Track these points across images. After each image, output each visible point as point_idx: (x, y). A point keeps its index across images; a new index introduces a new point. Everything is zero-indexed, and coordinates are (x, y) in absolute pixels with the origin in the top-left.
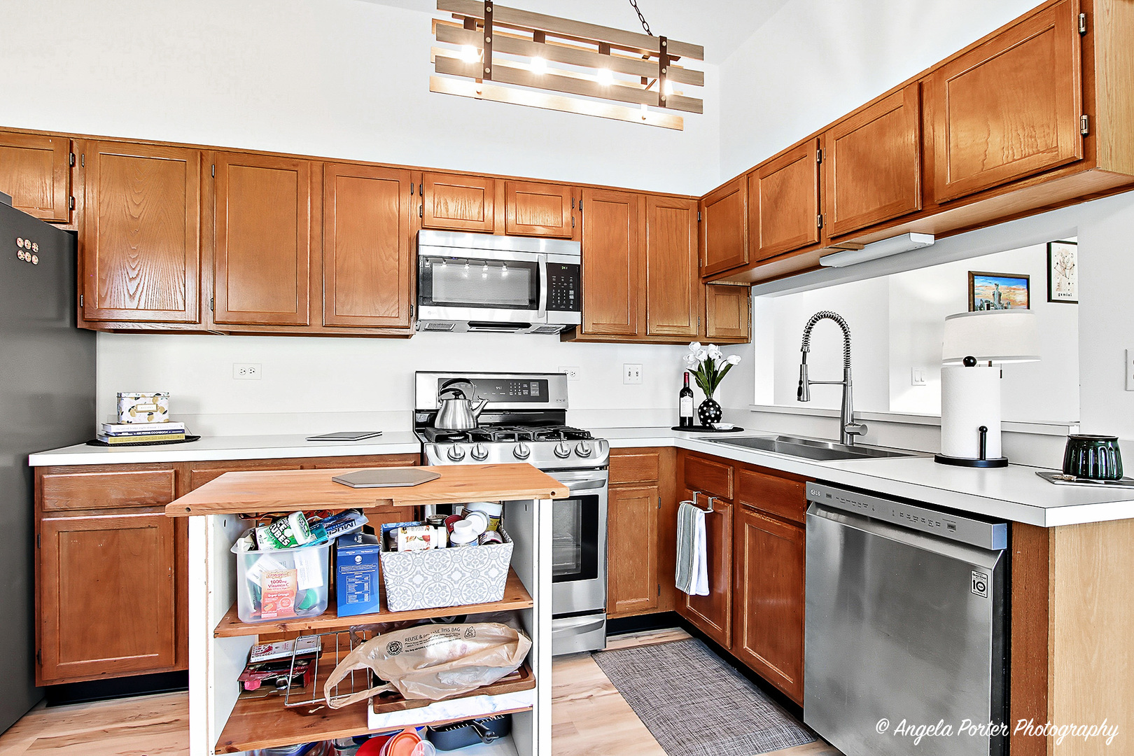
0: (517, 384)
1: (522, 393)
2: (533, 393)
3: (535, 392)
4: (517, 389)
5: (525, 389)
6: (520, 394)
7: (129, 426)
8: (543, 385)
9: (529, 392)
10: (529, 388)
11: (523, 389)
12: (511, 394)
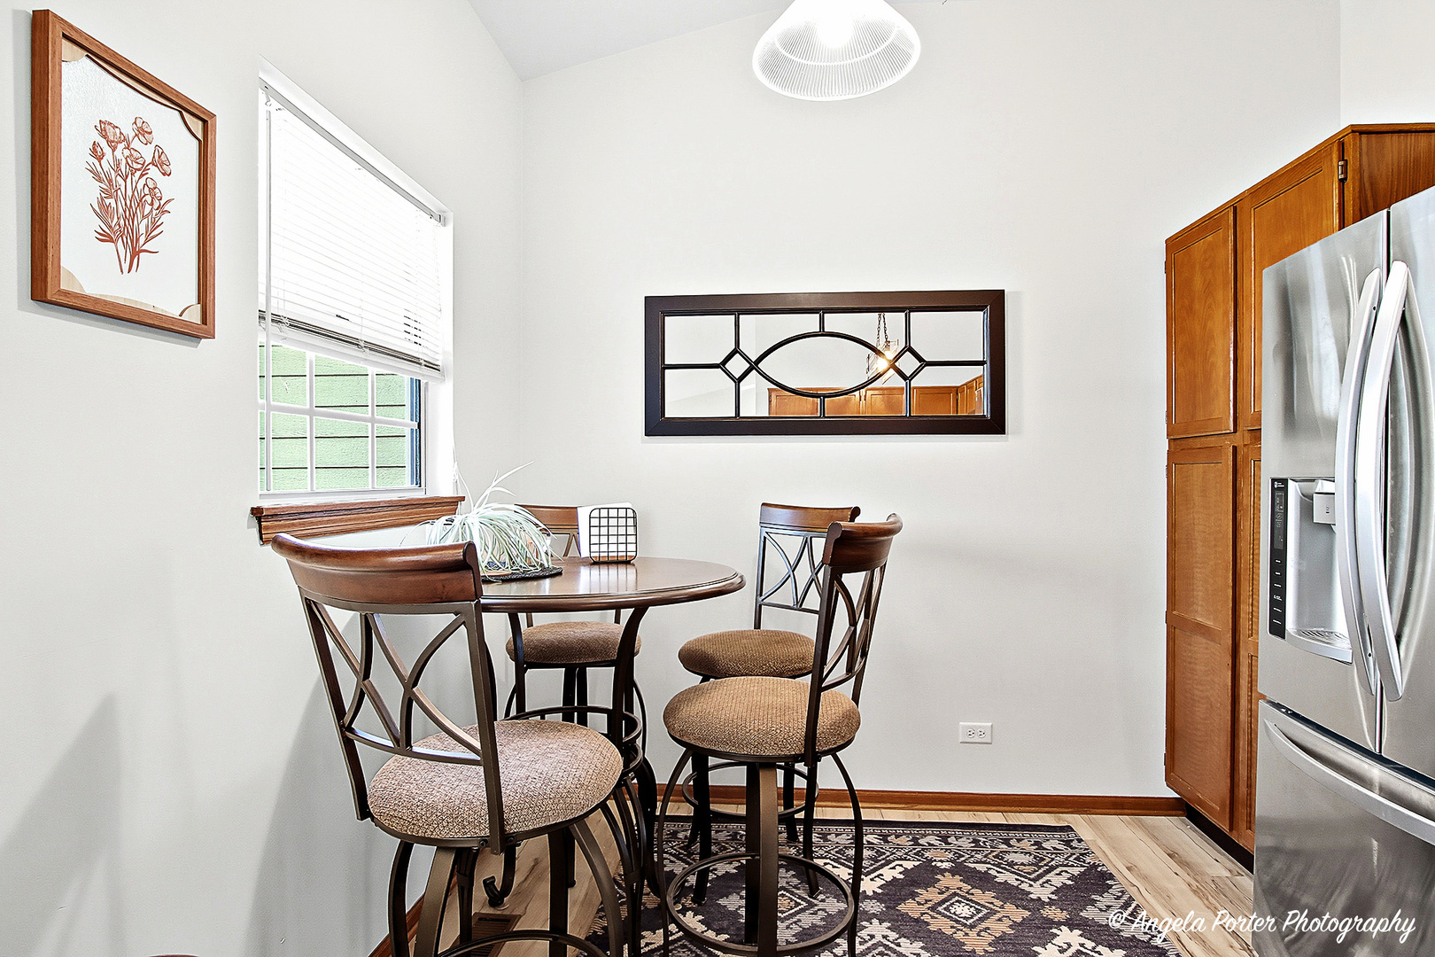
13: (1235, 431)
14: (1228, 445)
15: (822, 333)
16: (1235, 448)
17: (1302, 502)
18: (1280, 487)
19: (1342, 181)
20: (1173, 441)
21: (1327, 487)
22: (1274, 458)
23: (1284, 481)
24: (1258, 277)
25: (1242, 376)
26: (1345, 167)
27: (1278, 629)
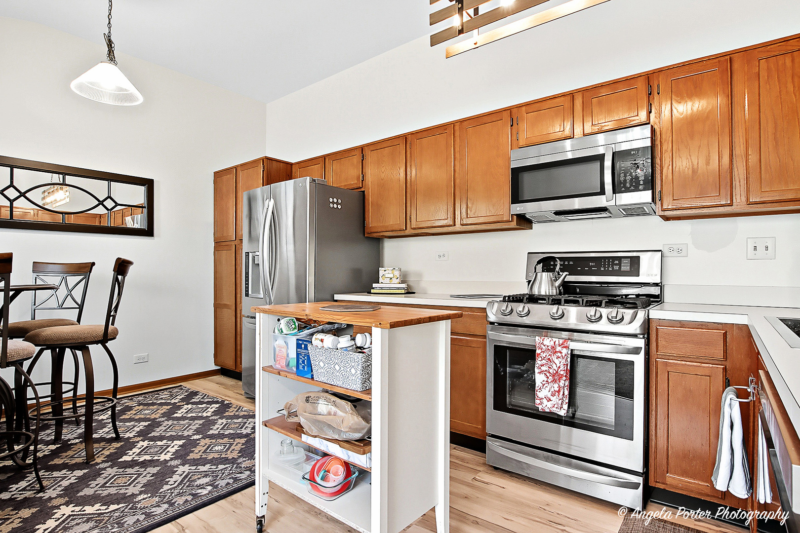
0: (609, 260)
1: (613, 268)
2: (623, 269)
3: (625, 267)
4: (609, 265)
5: (616, 264)
6: (610, 269)
7: (382, 284)
8: (635, 262)
9: (620, 268)
10: (620, 264)
11: (613, 264)
12: (602, 269)
13: (236, 240)
14: (233, 244)
15: (64, 184)
16: (235, 245)
17: (253, 259)
18: (247, 254)
19: (263, 171)
20: (216, 243)
21: (258, 254)
22: (246, 247)
23: (248, 253)
24: (242, 195)
25: (238, 222)
26: (264, 167)
27: (247, 295)
